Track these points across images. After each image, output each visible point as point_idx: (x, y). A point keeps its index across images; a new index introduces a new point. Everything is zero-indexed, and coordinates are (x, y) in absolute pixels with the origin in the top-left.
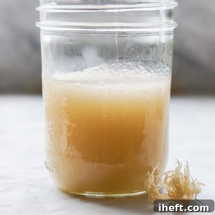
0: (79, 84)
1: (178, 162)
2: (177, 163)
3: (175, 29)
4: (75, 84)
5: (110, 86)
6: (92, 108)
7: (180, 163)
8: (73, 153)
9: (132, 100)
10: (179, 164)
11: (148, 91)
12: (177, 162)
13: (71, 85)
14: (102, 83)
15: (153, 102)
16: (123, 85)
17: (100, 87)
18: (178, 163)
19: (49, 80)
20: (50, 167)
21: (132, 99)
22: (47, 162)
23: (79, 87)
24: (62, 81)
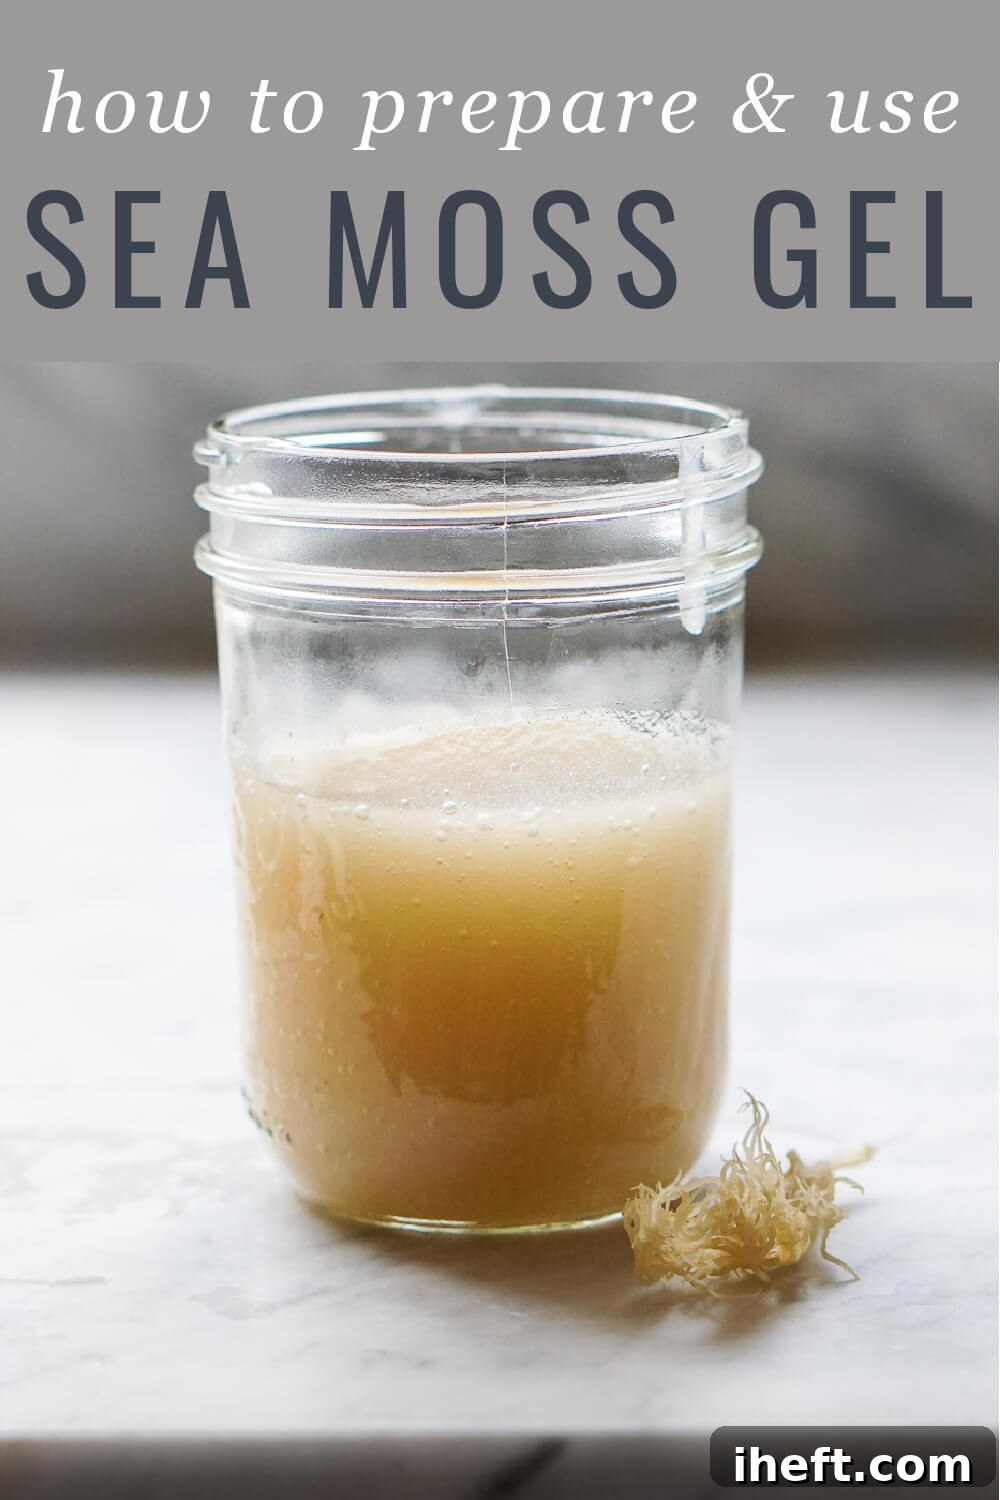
0: (361, 807)
1: (754, 1102)
2: (748, 1105)
3: (750, 574)
4: (346, 808)
5: (483, 816)
6: (416, 900)
7: (762, 1105)
8: (346, 1070)
9: (569, 868)
10: (756, 1110)
11: (636, 829)
12: (749, 1100)
13: (333, 809)
14: (452, 803)
15: (657, 871)
16: (537, 809)
17: (445, 821)
18: (751, 1107)
19: (250, 782)
20: (260, 1114)
21: (570, 863)
22: (251, 1093)
23: (363, 818)
24: (296, 790)
